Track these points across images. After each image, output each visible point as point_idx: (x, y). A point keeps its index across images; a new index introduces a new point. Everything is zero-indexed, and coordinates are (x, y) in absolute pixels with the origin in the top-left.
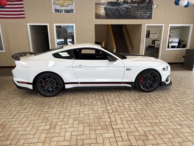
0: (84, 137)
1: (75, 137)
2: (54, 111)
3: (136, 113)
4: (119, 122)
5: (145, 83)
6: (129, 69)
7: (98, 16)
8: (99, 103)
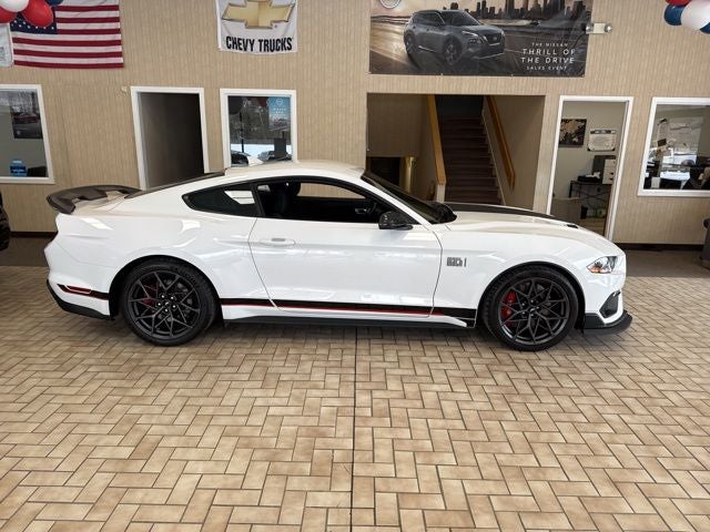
0: (238, 497)
1: (205, 496)
2: (167, 395)
3: (459, 424)
4: (383, 453)
5: (519, 316)
6: (457, 259)
7: (379, 65)
8: (333, 380)
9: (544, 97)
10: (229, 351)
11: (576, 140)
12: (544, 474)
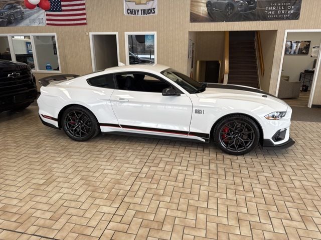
2: (69, 161)
3: (181, 185)
4: (140, 193)
5: (230, 138)
6: (200, 110)
7: (194, 18)
8: (137, 161)
9: (277, 30)
10: (102, 145)
11: (304, 51)
12: (207, 211)
